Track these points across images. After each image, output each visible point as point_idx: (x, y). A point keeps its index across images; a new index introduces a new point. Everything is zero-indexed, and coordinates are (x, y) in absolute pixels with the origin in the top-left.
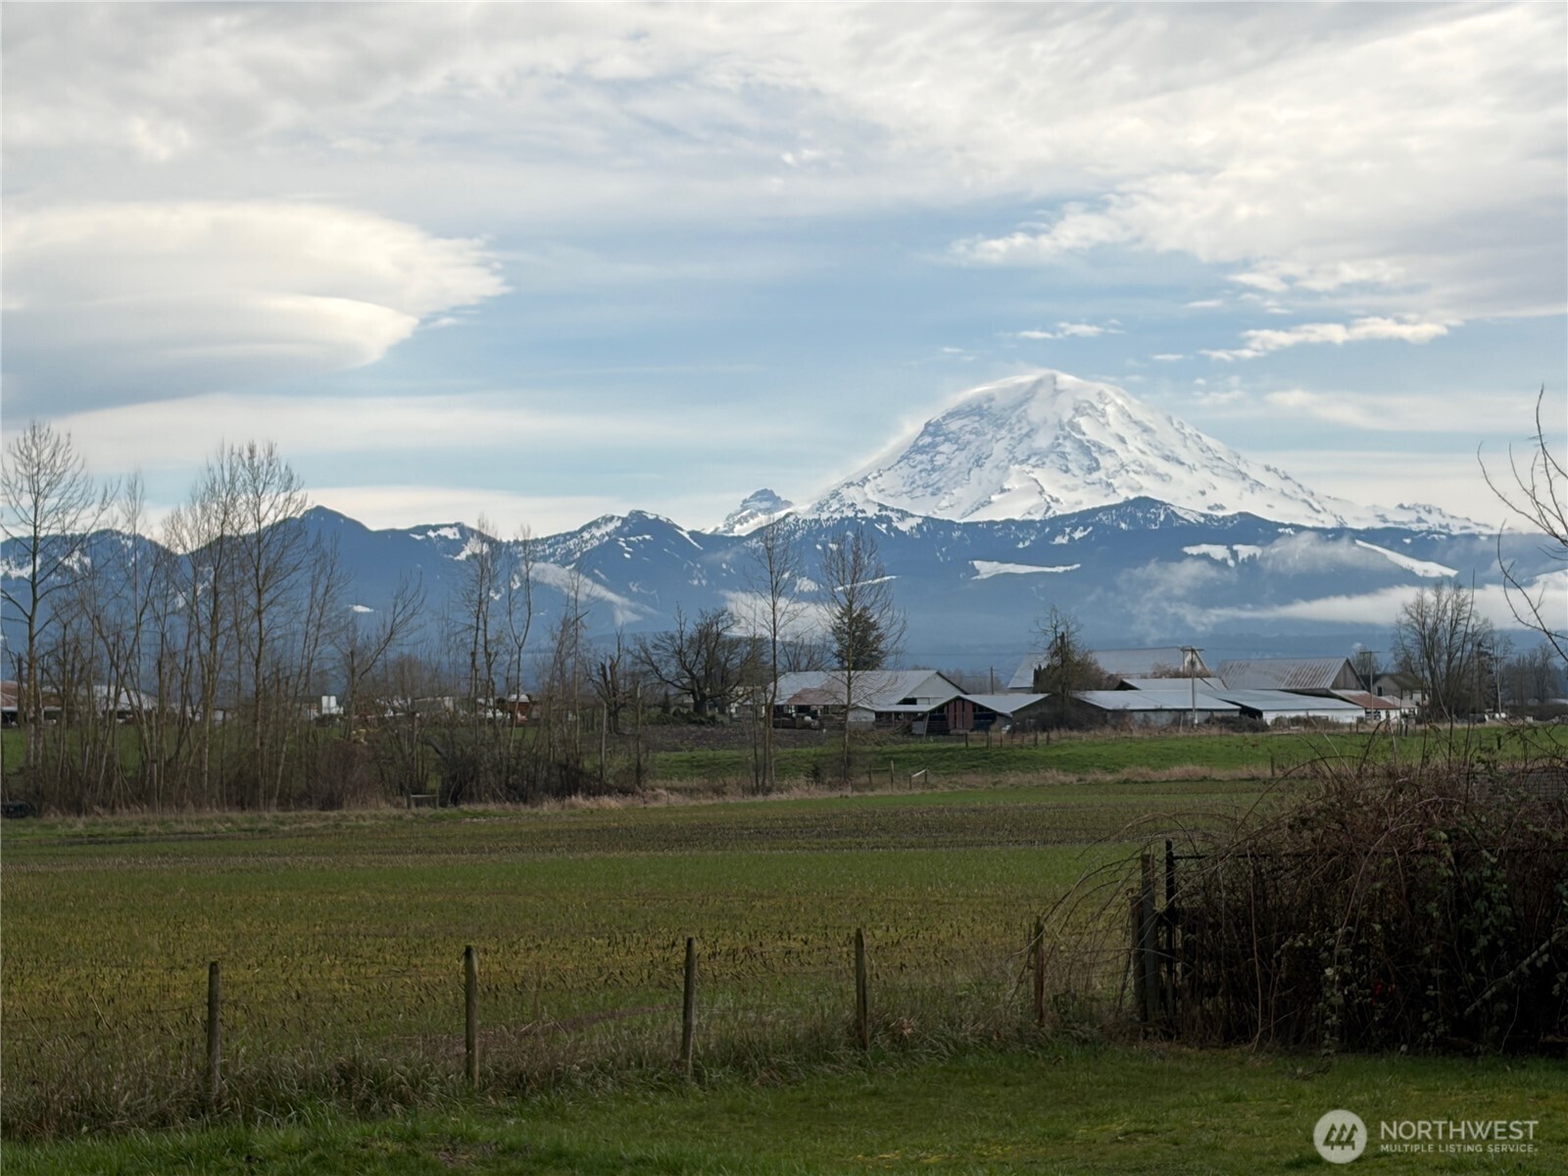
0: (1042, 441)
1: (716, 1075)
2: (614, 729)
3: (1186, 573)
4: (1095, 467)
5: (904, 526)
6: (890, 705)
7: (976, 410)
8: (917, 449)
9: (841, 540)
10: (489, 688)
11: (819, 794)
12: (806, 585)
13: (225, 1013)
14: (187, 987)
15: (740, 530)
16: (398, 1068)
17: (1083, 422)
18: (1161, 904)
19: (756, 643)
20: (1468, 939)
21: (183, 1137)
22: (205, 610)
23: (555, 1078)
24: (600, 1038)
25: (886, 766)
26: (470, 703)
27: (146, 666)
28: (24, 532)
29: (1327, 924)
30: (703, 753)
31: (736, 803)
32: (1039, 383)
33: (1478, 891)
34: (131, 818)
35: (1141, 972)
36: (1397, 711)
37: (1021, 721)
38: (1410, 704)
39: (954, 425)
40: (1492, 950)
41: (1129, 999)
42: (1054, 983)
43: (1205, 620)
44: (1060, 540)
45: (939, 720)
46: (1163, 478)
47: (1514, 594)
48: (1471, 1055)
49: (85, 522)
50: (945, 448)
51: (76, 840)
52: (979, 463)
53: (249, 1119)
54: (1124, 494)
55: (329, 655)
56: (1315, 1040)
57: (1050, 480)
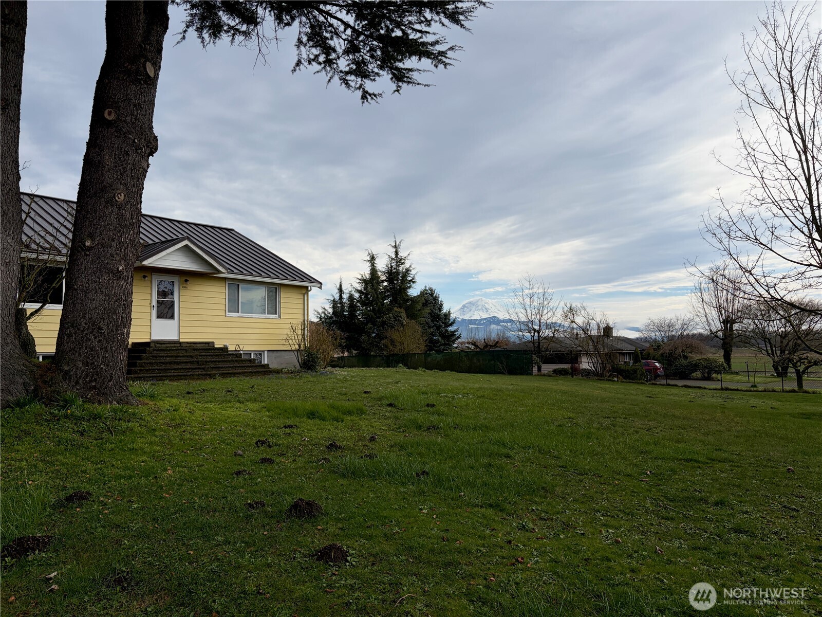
0: (480, 308)
4: (487, 311)
5: (459, 320)
7: (470, 303)
17: (486, 305)
32: (479, 299)
39: (467, 305)
44: (482, 322)
46: (498, 313)
50: (466, 308)
52: (470, 310)
54: (492, 315)
57: (481, 313)
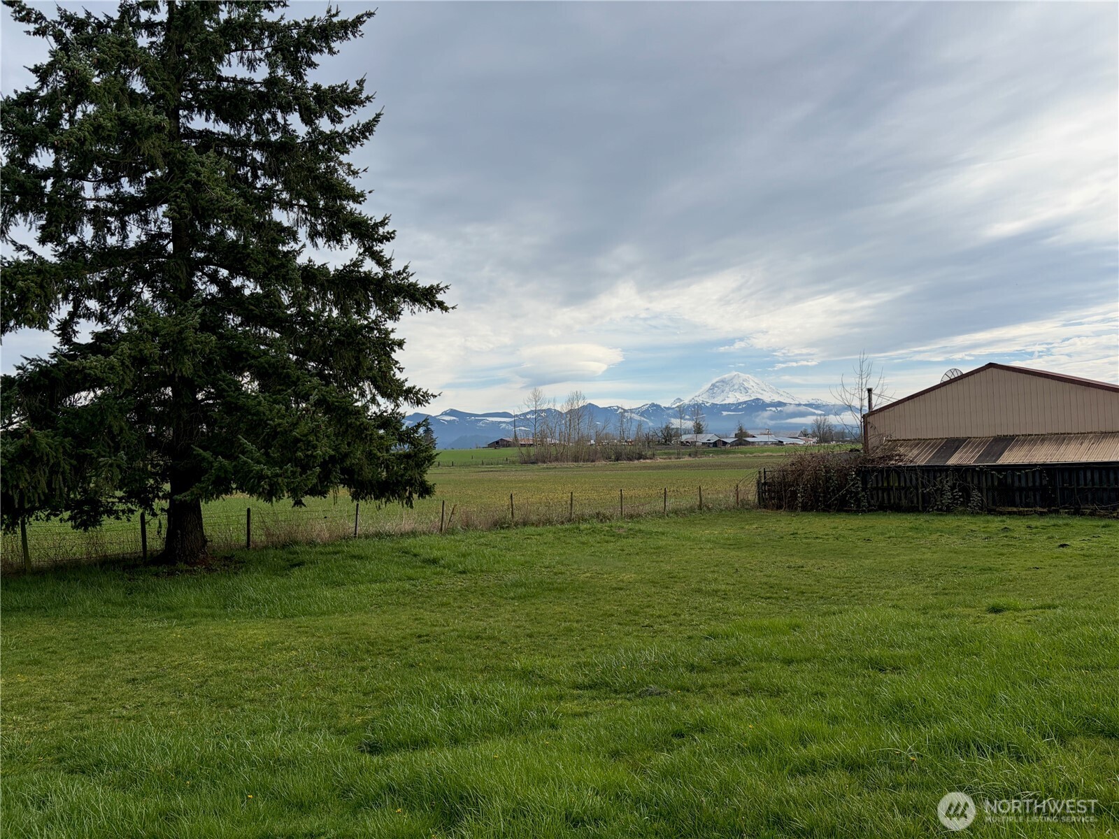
0: (736, 387)
1: (671, 515)
2: (649, 446)
3: (766, 414)
4: (747, 392)
5: (708, 405)
6: (705, 441)
7: (723, 381)
8: (710, 389)
9: (694, 408)
10: (624, 438)
11: (691, 459)
12: (687, 417)
13: (574, 502)
14: (567, 497)
15: (674, 406)
16: (608, 514)
17: (745, 383)
18: (763, 481)
19: (677, 429)
20: (828, 488)
21: (567, 526)
22: (568, 424)
23: (639, 515)
24: (647, 507)
25: (704, 453)
26: (620, 442)
27: (557, 435)
28: (534, 409)
29: (798, 485)
30: (666, 451)
31: (674, 461)
32: (735, 375)
33: (830, 478)
34: (555, 464)
35: (759, 495)
36: (813, 441)
37: (732, 444)
38: (815, 440)
39: (718, 384)
40: (833, 490)
41: (756, 501)
42: (741, 497)
43: (771, 423)
44: (740, 407)
45: (715, 444)
46: (762, 394)
47: (838, 417)
48: (829, 512)
49: (545, 407)
50: (716, 389)
51: (544, 468)
52: (723, 392)
53: (579, 523)
54: (753, 398)
55: (592, 432)
56: (796, 509)
57: (738, 395)
